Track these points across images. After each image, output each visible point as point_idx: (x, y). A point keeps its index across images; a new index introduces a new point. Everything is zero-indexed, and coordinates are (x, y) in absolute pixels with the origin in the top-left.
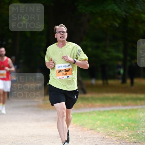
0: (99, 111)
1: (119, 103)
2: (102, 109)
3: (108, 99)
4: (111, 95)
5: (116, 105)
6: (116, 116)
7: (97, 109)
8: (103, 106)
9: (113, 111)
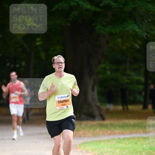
0: (119, 139)
1: (141, 130)
2: (122, 137)
3: (128, 126)
4: (132, 122)
5: (136, 132)
6: (136, 143)
7: (116, 137)
8: (123, 134)
9: (133, 138)
